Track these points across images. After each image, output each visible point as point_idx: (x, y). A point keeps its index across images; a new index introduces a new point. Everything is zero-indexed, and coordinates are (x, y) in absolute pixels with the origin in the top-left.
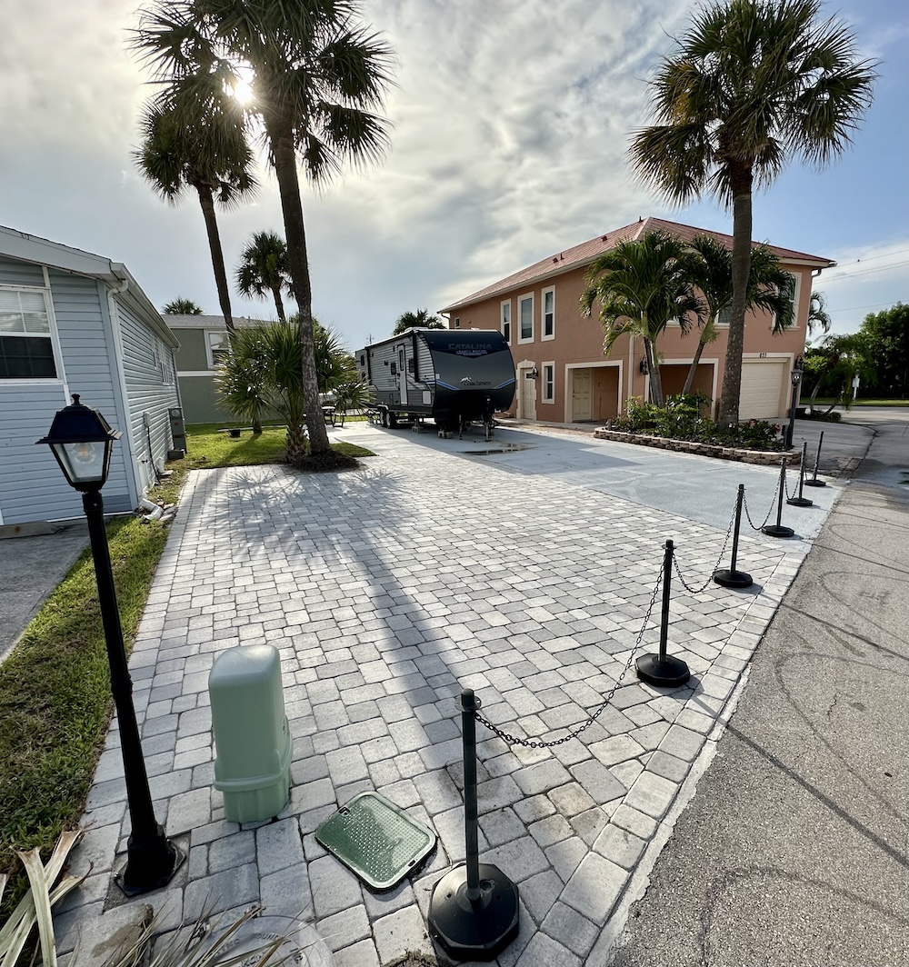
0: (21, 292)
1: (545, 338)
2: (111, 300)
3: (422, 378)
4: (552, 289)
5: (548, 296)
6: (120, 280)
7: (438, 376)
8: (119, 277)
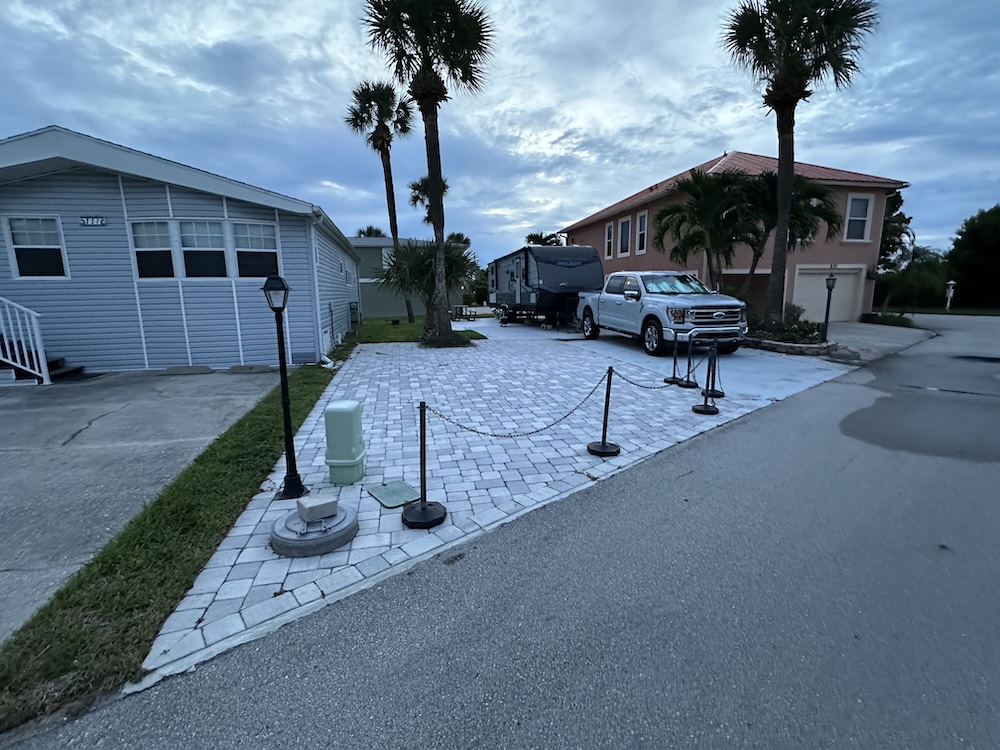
0: (250, 225)
1: (638, 252)
2: (313, 230)
3: (530, 283)
4: (645, 213)
5: (642, 218)
6: (318, 216)
7: (541, 282)
8: (318, 215)
